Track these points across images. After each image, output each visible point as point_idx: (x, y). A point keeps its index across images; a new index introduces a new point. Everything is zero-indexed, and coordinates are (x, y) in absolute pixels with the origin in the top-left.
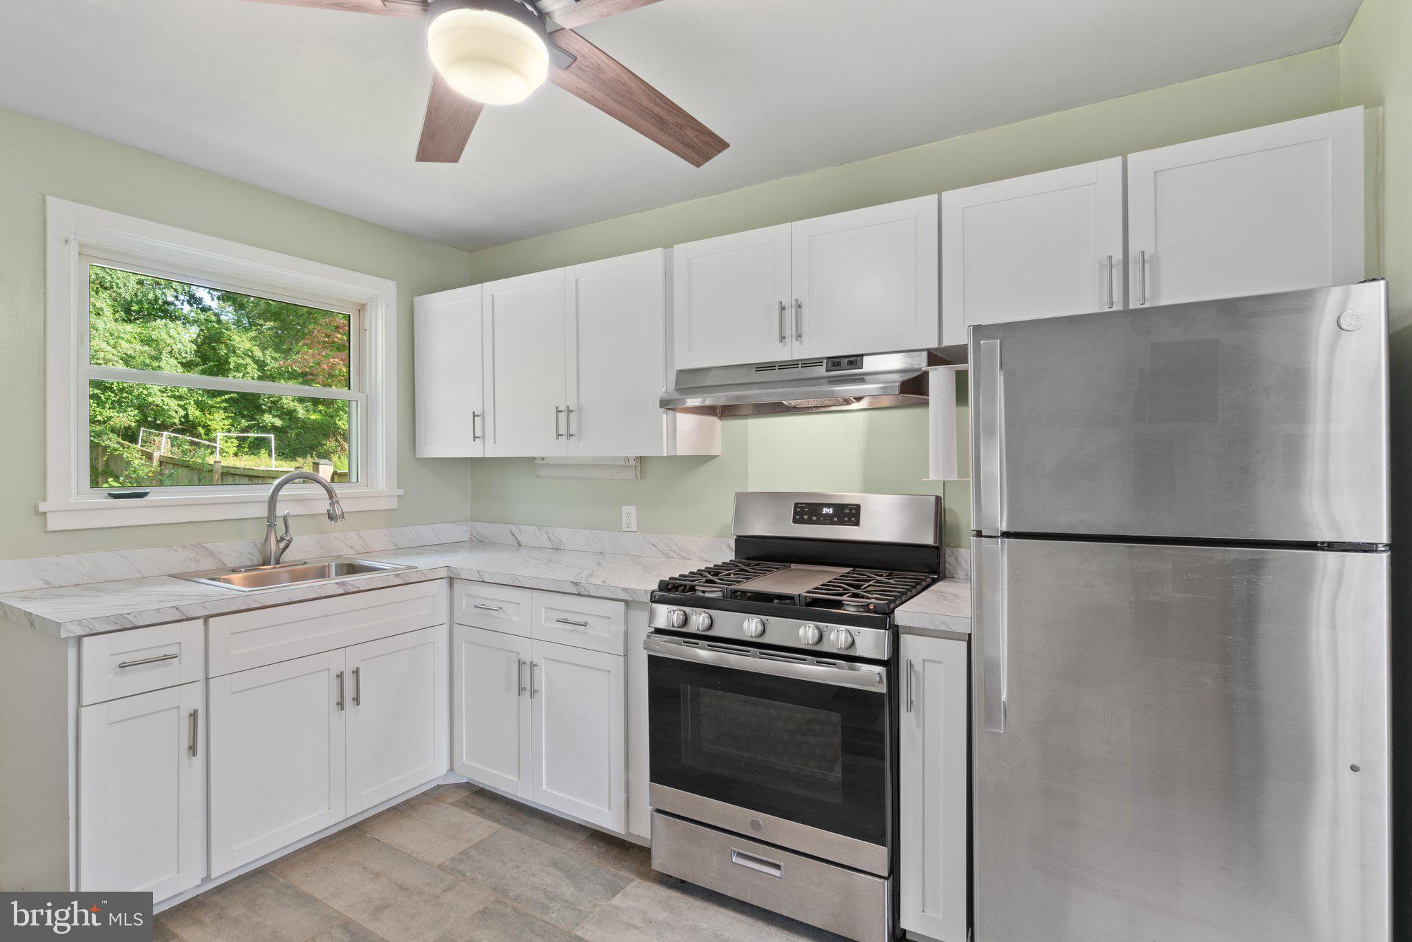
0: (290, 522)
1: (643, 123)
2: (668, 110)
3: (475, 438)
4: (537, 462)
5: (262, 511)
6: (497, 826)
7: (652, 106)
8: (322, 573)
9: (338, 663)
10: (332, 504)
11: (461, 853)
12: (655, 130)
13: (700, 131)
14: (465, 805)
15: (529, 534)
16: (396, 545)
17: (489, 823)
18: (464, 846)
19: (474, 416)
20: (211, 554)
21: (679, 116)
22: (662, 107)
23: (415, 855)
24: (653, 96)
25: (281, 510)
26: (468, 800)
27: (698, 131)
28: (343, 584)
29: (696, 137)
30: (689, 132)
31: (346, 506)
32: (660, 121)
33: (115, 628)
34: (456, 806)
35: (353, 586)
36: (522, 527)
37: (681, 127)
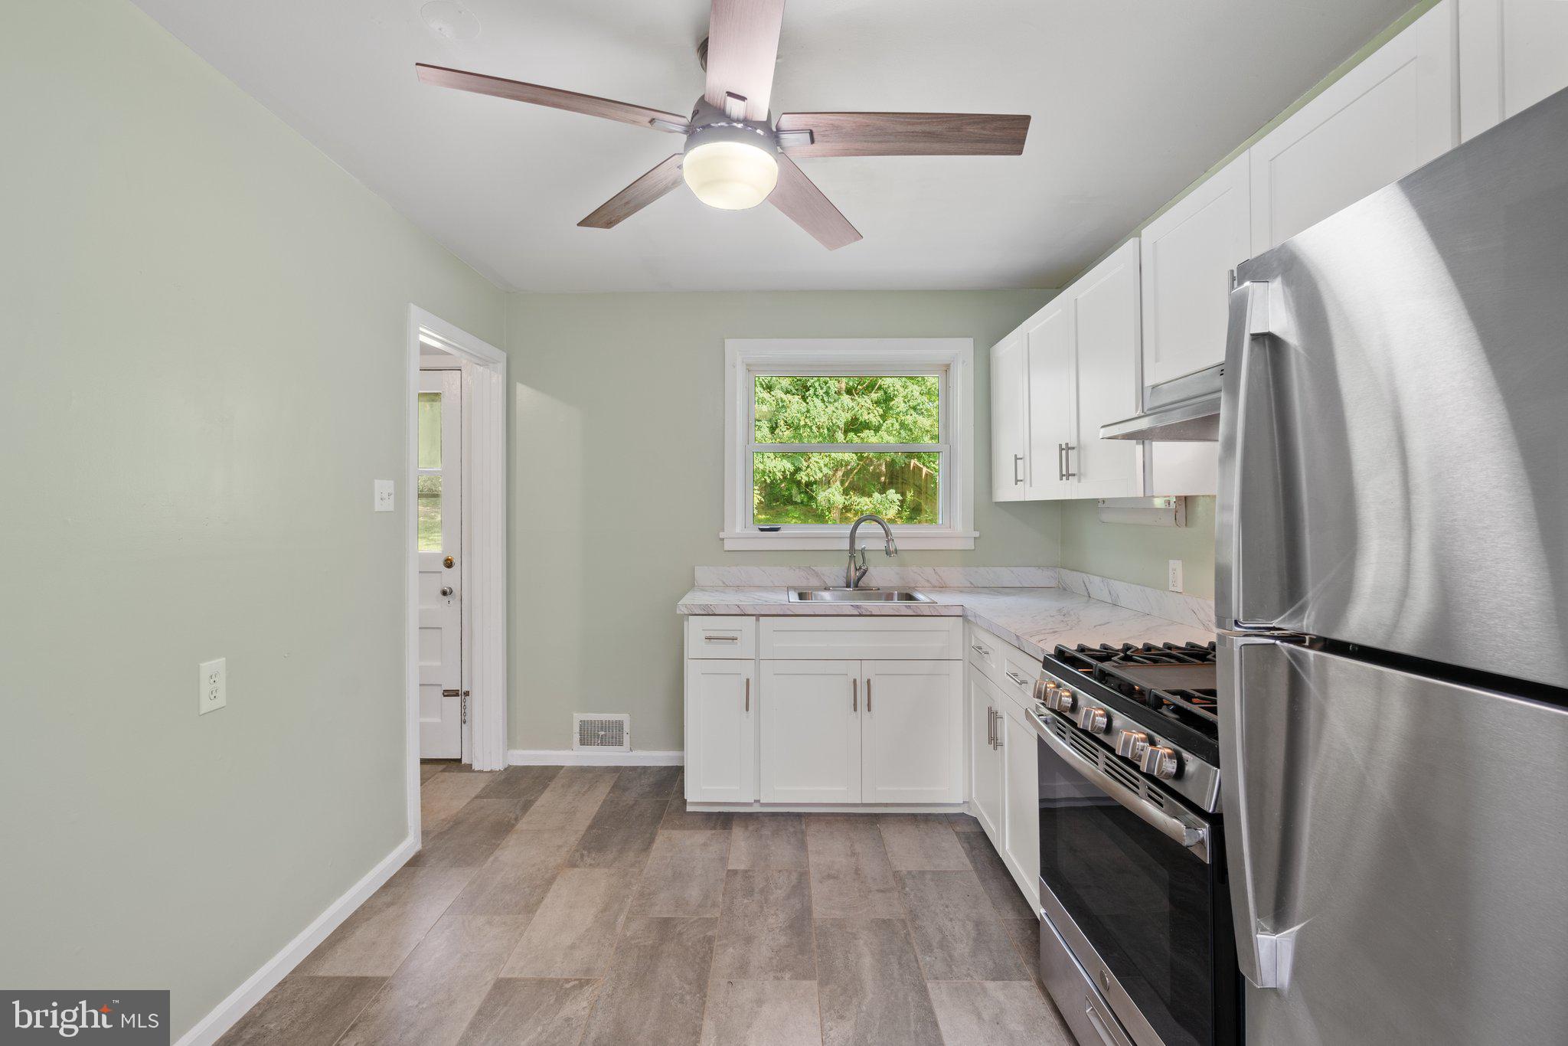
0: (867, 555)
1: (921, 145)
2: (929, 123)
3: (1017, 481)
4: (1100, 505)
5: (847, 546)
6: (970, 867)
7: (910, 128)
8: (889, 597)
9: (854, 671)
10: (888, 542)
11: (920, 872)
12: (937, 146)
13: (980, 122)
14: (966, 838)
15: (1096, 584)
16: (971, 583)
17: (967, 861)
18: (927, 868)
19: (1016, 459)
20: (817, 575)
21: (946, 122)
22: (921, 123)
23: (889, 855)
24: (902, 120)
25: (859, 545)
26: (972, 836)
27: (978, 123)
28: (857, 607)
29: (982, 128)
30: (970, 129)
31: (900, 545)
32: (930, 136)
33: (703, 613)
34: (960, 839)
35: (867, 610)
36: (1091, 577)
37: (959, 130)
